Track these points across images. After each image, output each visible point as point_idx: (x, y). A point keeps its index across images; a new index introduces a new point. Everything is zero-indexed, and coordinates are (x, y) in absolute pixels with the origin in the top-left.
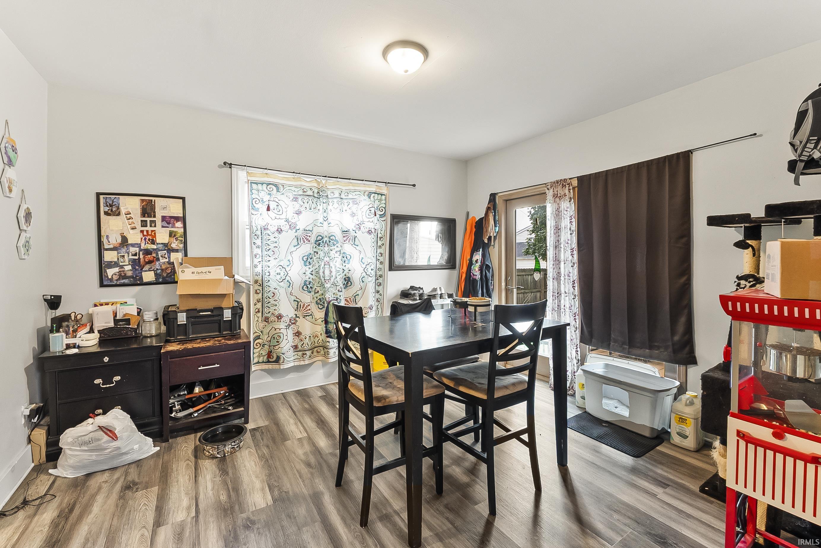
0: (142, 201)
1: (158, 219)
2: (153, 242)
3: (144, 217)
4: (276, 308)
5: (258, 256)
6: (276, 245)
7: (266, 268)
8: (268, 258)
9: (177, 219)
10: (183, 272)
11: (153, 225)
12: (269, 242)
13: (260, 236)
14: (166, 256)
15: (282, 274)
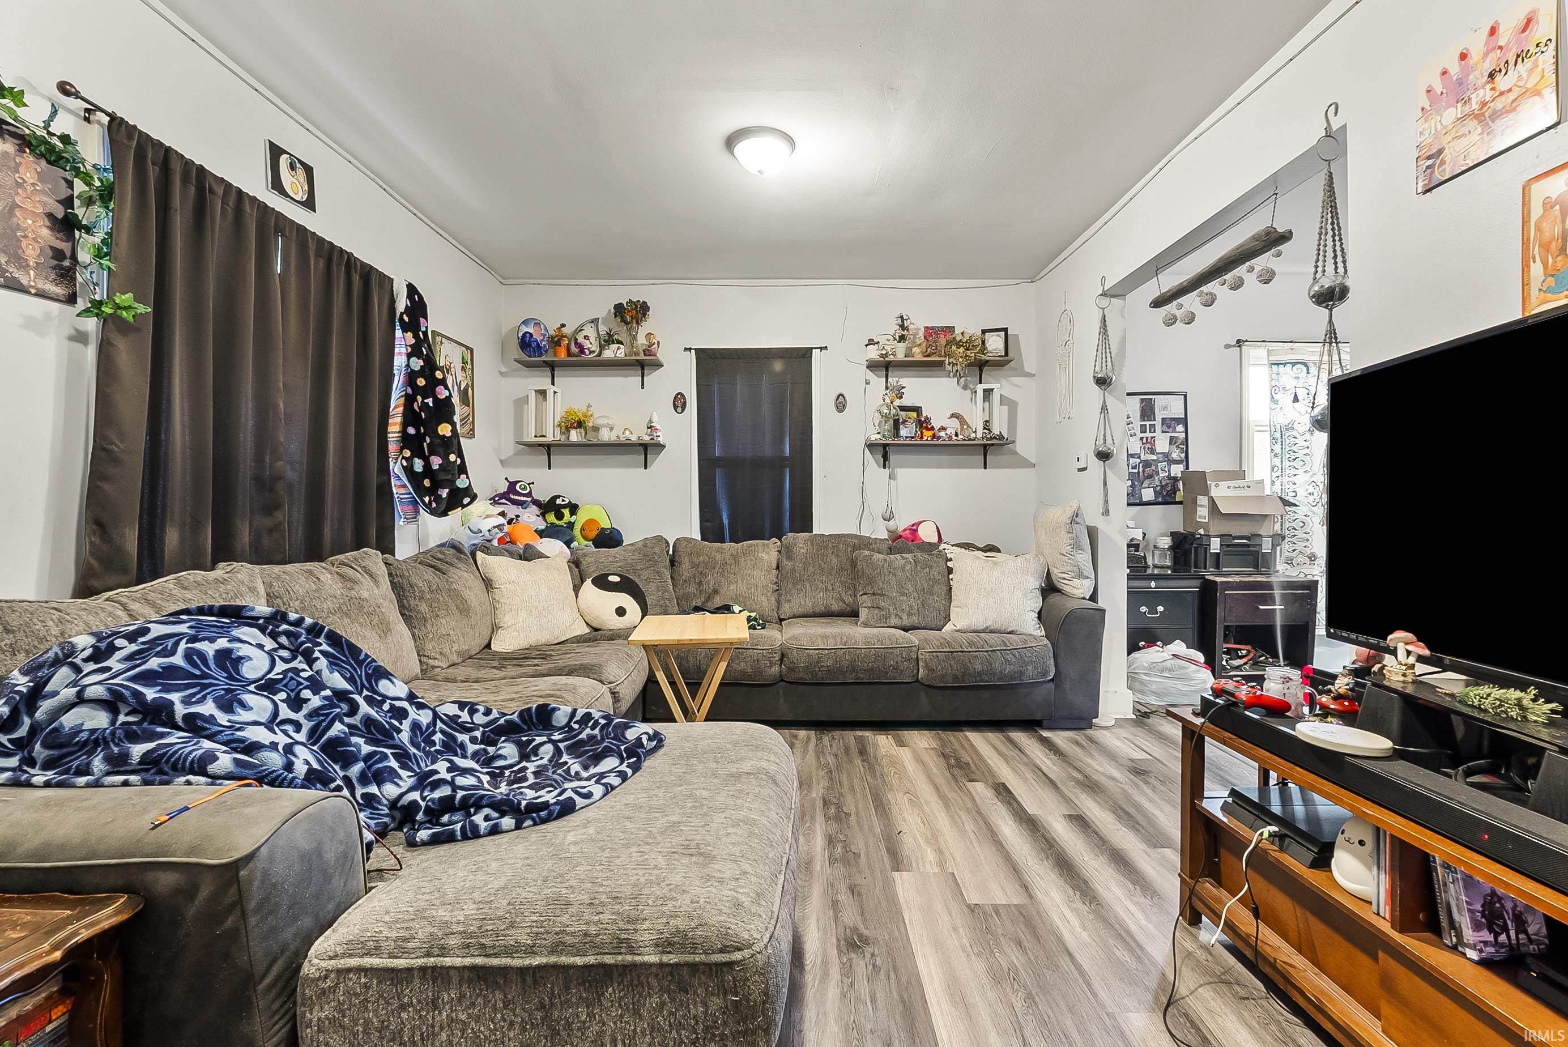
0: (1142, 400)
1: (1158, 423)
2: (1152, 451)
3: (1144, 421)
4: (1307, 544)
5: (1276, 469)
6: (1307, 451)
7: (1288, 486)
8: (1293, 471)
9: (1178, 421)
10: (1217, 486)
11: (1152, 430)
12: (1294, 448)
13: (1280, 440)
14: (1166, 469)
15: (1316, 494)
